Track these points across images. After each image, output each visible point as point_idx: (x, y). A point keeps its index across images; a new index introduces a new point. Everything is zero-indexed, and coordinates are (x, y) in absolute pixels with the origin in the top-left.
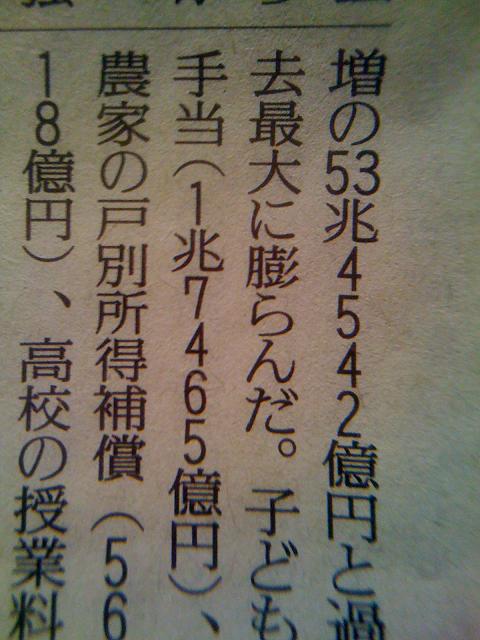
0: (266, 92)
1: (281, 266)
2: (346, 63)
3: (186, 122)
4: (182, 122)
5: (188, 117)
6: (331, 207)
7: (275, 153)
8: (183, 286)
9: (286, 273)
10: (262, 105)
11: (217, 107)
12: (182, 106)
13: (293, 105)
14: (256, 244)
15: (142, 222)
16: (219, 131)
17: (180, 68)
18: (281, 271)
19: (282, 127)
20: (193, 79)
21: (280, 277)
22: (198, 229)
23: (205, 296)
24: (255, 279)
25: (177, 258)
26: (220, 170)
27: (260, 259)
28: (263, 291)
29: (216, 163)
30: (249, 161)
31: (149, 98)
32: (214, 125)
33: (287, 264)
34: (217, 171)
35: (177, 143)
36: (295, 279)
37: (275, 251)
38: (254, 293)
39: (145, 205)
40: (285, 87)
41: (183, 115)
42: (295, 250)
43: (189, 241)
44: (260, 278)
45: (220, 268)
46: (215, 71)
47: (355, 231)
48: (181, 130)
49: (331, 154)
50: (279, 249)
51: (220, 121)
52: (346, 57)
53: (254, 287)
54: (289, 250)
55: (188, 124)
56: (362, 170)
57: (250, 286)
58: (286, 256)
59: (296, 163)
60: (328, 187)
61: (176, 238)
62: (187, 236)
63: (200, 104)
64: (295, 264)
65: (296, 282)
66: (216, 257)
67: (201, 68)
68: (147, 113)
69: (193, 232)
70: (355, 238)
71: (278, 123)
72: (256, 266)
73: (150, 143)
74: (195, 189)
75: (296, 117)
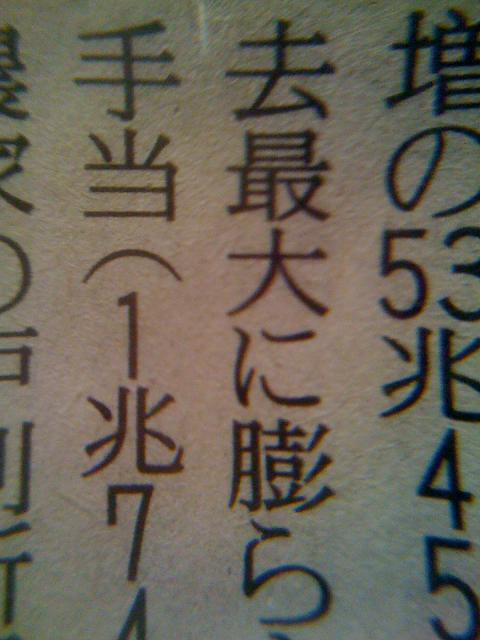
0: (256, 110)
1: (297, 464)
2: (425, 43)
3: (105, 173)
4: (95, 172)
5: (108, 164)
6: (394, 344)
7: (277, 235)
8: (105, 506)
9: (308, 481)
10: (250, 138)
11: (162, 142)
12: (94, 138)
13: (310, 137)
14: (245, 416)
15: (23, 378)
16: (169, 190)
17: (86, 58)
18: (296, 474)
19: (290, 182)
20: (113, 82)
21: (295, 488)
22: (132, 387)
23: (148, 527)
24: (246, 491)
25: (91, 449)
26: (172, 270)
27: (254, 448)
28: (262, 516)
29: (166, 255)
30: (228, 251)
31: (27, 123)
32: (158, 179)
33: (310, 461)
34: (166, 271)
35: (89, 214)
36: (327, 493)
37: (282, 430)
38: (246, 521)
39: (29, 342)
40: (293, 100)
41: (99, 158)
42: (322, 431)
43: (115, 413)
44: (256, 488)
45: (176, 467)
46: (157, 66)
47: (448, 397)
48: (94, 190)
49: (389, 237)
50: (290, 428)
51: (171, 170)
52: (427, 31)
53: (245, 509)
54: (311, 430)
55: (109, 178)
56: (459, 269)
57: (237, 506)
58: (305, 442)
59: (318, 255)
60: (386, 305)
61: (91, 408)
62: (111, 401)
63: (130, 136)
64: (325, 461)
65: (329, 502)
66: (168, 443)
67: (128, 59)
68: (25, 154)
69: (123, 393)
70: (450, 412)
71: (281, 175)
72: (247, 461)
73: (35, 216)
74: (126, 309)
75: (315, 162)
